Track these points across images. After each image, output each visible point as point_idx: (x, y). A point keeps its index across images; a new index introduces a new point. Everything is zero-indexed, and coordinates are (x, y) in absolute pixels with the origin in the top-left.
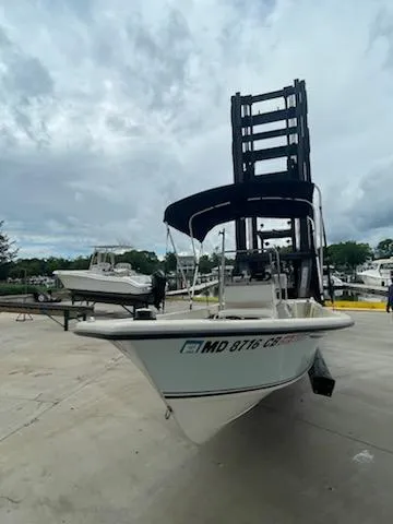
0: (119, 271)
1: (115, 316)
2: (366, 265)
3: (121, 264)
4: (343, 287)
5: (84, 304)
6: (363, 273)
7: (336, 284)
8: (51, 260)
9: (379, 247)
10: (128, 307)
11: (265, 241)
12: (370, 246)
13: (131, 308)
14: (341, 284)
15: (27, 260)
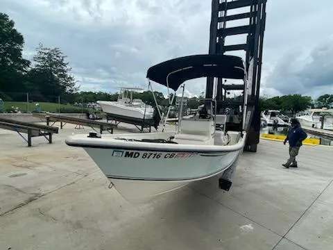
0: (135, 104)
1: (131, 131)
2: (306, 112)
3: (136, 100)
4: (285, 126)
5: (114, 122)
6: (301, 117)
7: (279, 123)
8: (100, 94)
9: (319, 100)
10: (138, 126)
11: (228, 91)
12: (312, 98)
13: (140, 127)
14: (283, 123)
15: (86, 93)
